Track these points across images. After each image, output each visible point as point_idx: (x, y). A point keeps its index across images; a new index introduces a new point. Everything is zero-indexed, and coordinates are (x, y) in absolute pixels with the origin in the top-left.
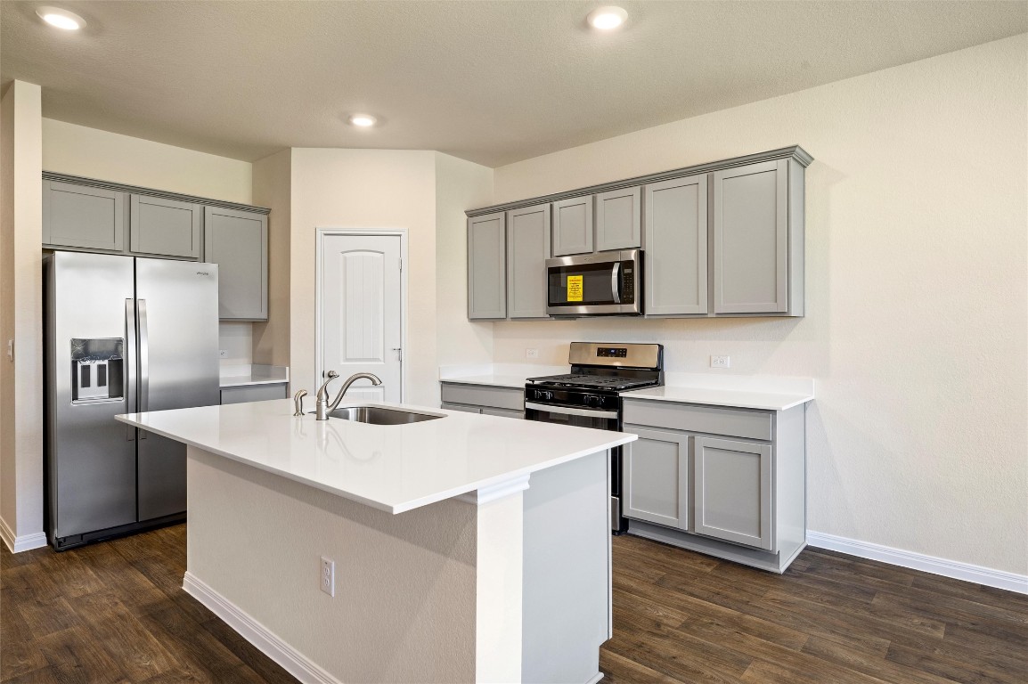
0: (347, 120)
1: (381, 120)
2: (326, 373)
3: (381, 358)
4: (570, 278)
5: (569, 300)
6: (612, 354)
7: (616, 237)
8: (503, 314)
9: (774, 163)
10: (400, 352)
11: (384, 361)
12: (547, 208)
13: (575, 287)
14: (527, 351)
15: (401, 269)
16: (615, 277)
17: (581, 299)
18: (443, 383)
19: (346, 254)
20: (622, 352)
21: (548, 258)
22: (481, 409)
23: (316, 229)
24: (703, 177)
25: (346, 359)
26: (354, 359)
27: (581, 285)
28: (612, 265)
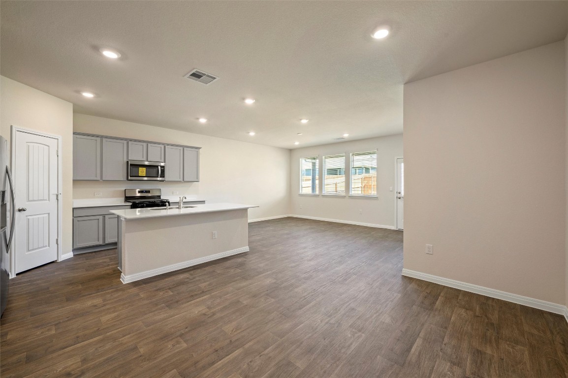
2: (18, 209)
4: (140, 168)
5: (139, 175)
6: (144, 192)
7: (154, 157)
8: (99, 178)
9: (197, 150)
10: (57, 196)
11: (49, 200)
12: (125, 142)
13: (142, 171)
14: (96, 193)
15: (58, 156)
16: (160, 170)
17: (145, 175)
18: (74, 209)
19: (28, 144)
20: (148, 192)
21: (125, 160)
22: (104, 216)
23: (11, 127)
24: (182, 148)
25: (29, 201)
26: (34, 201)
27: (145, 171)
28: (157, 166)
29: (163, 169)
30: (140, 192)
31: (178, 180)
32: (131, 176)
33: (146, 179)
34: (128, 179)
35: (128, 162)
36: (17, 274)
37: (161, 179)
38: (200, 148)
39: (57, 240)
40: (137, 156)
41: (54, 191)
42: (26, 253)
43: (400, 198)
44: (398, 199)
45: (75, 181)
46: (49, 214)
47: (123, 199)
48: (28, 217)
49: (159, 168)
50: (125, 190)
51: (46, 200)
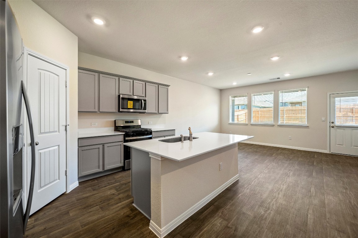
4: (129, 101)
5: (128, 107)
6: (129, 123)
7: (138, 94)
8: (97, 110)
9: (167, 87)
10: (66, 126)
11: (59, 132)
12: (117, 78)
13: (130, 104)
14: (92, 123)
15: (66, 86)
16: (143, 103)
17: (132, 108)
18: (79, 139)
19: (40, 71)
20: (132, 122)
21: (117, 94)
22: (103, 145)
24: (157, 85)
25: (41, 133)
27: (132, 104)
28: (141, 100)
29: (145, 102)
30: (127, 122)
31: (155, 112)
32: (122, 109)
33: (132, 110)
34: (119, 111)
35: (119, 96)
37: (143, 111)
38: (169, 86)
39: (66, 171)
40: (125, 91)
41: (63, 123)
42: (39, 191)
43: (333, 127)
44: (331, 128)
45: (80, 112)
46: (59, 146)
47: (113, 128)
48: (41, 151)
49: (143, 101)
50: (115, 121)
51: (56, 131)
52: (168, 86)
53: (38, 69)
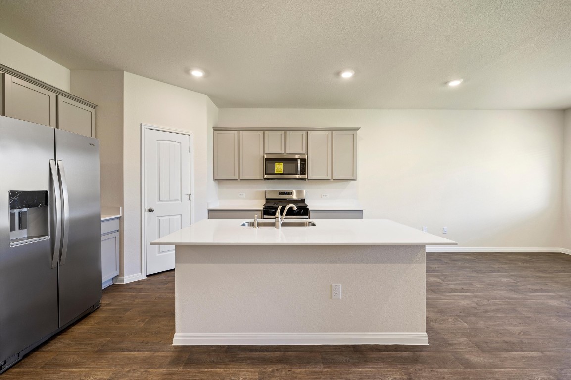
0: (187, 71)
1: (207, 73)
2: (148, 209)
3: (180, 200)
4: (276, 164)
5: (276, 172)
6: (286, 195)
7: (294, 149)
8: (236, 177)
9: (352, 132)
10: (189, 196)
12: (262, 132)
15: (190, 153)
16: (299, 164)
17: (282, 172)
18: (209, 211)
19: (159, 142)
20: (291, 193)
21: (261, 154)
23: (141, 124)
24: (330, 132)
25: (160, 201)
26: (164, 201)
27: (282, 167)
28: (296, 160)
29: (303, 163)
30: (281, 193)
31: (327, 178)
32: (266, 174)
33: (283, 177)
34: (264, 178)
35: (264, 156)
36: (148, 276)
37: (301, 177)
40: (275, 148)
41: (186, 191)
42: (158, 255)
45: (216, 179)
46: (181, 215)
47: (264, 201)
48: (160, 218)
49: (298, 161)
50: (265, 191)
51: (178, 200)
52: (356, 129)
53: (157, 140)
